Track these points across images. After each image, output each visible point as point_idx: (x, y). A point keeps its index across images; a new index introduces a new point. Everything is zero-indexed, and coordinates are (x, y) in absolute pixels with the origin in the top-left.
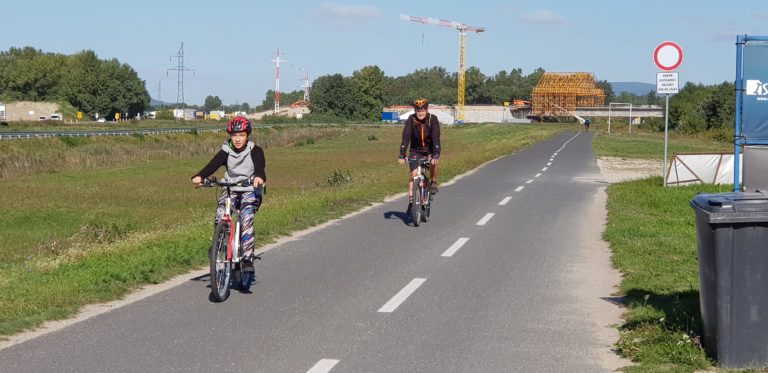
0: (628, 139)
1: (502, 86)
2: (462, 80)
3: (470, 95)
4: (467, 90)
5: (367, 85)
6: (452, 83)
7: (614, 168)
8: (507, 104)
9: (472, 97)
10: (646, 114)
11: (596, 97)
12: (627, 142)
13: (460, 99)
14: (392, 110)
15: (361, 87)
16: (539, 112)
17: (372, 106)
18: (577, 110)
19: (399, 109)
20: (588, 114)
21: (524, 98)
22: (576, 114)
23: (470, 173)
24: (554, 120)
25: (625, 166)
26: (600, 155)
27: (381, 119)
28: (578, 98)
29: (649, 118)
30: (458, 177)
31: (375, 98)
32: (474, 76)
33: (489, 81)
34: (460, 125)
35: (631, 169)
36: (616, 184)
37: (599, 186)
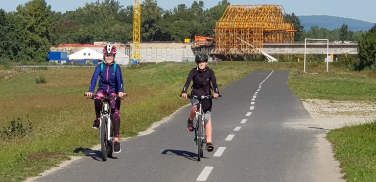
0: (328, 79)
1: (182, 21)
2: (137, 13)
3: (147, 31)
4: (143, 26)
5: (33, 21)
6: (126, 18)
7: (325, 113)
8: (187, 40)
9: (148, 34)
10: (339, 51)
11: (284, 32)
12: (327, 82)
13: (135, 35)
14: (60, 49)
15: (26, 24)
16: (223, 49)
17: (38, 45)
18: (265, 46)
19: (67, 48)
20: (277, 51)
21: (206, 34)
22: (265, 52)
23: (166, 120)
24: (239, 58)
25: (336, 110)
26: (305, 98)
27: (48, 60)
28: (266, 33)
29: (343, 55)
30: (156, 125)
31: (42, 36)
32: (150, 10)
33: (167, 15)
34: (136, 66)
35: (342, 113)
36: (337, 130)
37: (317, 133)
